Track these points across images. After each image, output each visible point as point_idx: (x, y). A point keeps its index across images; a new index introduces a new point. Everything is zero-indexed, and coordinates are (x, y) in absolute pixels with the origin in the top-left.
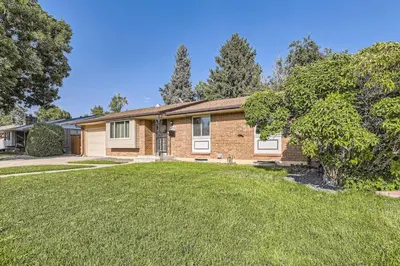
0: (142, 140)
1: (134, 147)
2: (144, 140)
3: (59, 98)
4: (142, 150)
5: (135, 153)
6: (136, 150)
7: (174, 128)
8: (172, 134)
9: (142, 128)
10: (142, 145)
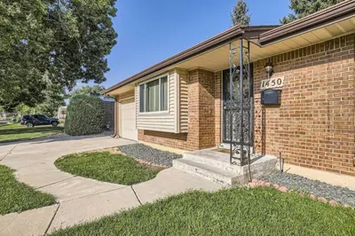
0: (194, 115)
1: (175, 131)
2: (197, 115)
3: (108, 70)
4: (194, 136)
5: (180, 143)
6: (182, 136)
7: (277, 81)
8: (272, 100)
9: (194, 89)
10: (193, 127)
